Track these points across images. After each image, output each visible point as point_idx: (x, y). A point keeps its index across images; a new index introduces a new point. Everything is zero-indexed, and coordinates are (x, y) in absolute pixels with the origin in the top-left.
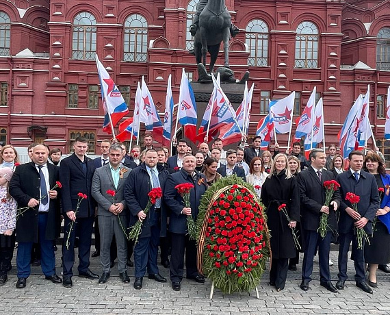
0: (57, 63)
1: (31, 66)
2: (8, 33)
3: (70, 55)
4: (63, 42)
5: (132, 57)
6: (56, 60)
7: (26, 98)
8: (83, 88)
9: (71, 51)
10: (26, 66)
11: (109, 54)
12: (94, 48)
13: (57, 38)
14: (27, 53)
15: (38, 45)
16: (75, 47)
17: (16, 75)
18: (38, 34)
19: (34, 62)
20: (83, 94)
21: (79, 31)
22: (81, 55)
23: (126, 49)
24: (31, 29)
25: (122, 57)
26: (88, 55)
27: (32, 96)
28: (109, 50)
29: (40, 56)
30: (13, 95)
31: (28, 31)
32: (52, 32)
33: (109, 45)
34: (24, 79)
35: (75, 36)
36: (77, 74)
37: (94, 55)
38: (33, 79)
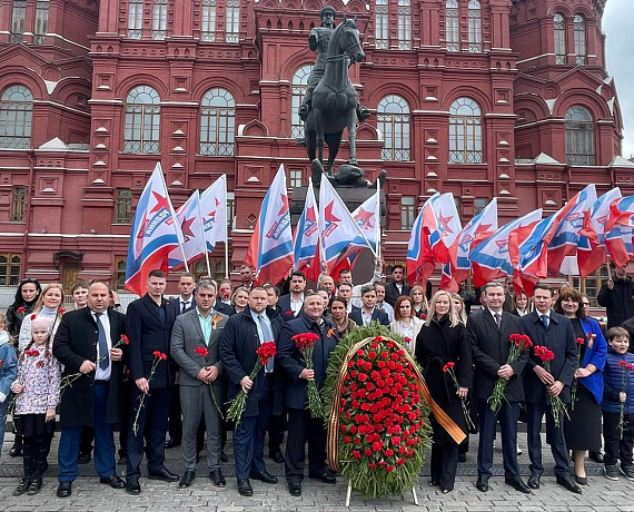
0: (101, 158)
1: (62, 163)
2: (30, 115)
3: (121, 147)
4: (110, 128)
5: (212, 149)
6: (100, 154)
7: (53, 210)
8: (138, 194)
9: (122, 141)
10: (55, 163)
11: (178, 145)
12: (156, 136)
13: (103, 122)
14: (56, 145)
15: (73, 132)
16: (128, 136)
17: (38, 176)
19: (67, 157)
21: (134, 113)
22: (136, 146)
23: (203, 138)
24: (63, 110)
25: (197, 149)
26: (147, 147)
27: (62, 207)
28: (178, 140)
29: (75, 148)
30: (33, 206)
31: (60, 112)
32: (94, 114)
33: (179, 132)
34: (50, 182)
35: (128, 119)
36: (130, 174)
37: (155, 147)
38: (64, 181)
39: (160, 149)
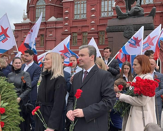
0: (67, 22)
1: (54, 25)
2: (45, 9)
3: (73, 17)
4: (69, 11)
5: (106, 14)
6: (66, 20)
7: (52, 42)
8: (79, 34)
9: (74, 15)
10: (52, 25)
11: (93, 14)
12: (85, 12)
13: (67, 9)
14: (53, 19)
15: (59, 14)
16: (75, 13)
17: (47, 30)
18: (58, 8)
19: (56, 23)
20: (80, 37)
21: (77, 4)
22: (78, 16)
23: (102, 10)
24: (55, 6)
25: (100, 15)
26: (82, 16)
27: (55, 40)
28: (93, 12)
29: (60, 19)
30: (46, 41)
31: (54, 7)
32: (64, 6)
33: (93, 9)
34: (51, 32)
35: (75, 6)
36: (77, 27)
37: (85, 16)
38: (55, 31)
39: (87, 16)
